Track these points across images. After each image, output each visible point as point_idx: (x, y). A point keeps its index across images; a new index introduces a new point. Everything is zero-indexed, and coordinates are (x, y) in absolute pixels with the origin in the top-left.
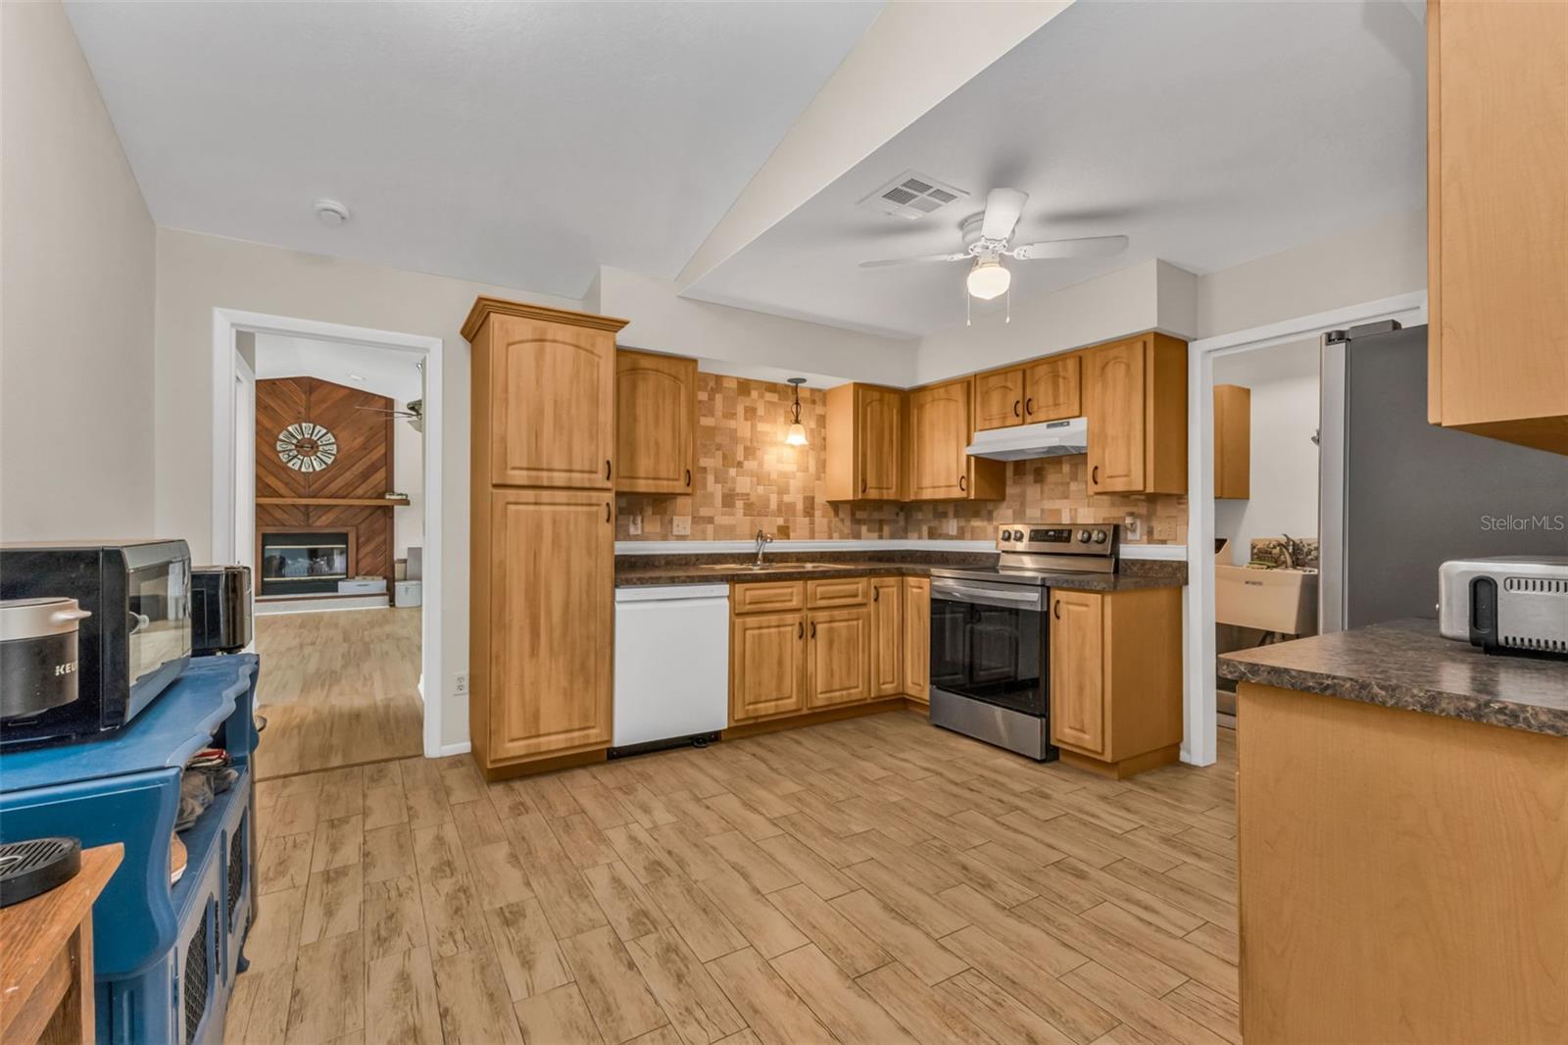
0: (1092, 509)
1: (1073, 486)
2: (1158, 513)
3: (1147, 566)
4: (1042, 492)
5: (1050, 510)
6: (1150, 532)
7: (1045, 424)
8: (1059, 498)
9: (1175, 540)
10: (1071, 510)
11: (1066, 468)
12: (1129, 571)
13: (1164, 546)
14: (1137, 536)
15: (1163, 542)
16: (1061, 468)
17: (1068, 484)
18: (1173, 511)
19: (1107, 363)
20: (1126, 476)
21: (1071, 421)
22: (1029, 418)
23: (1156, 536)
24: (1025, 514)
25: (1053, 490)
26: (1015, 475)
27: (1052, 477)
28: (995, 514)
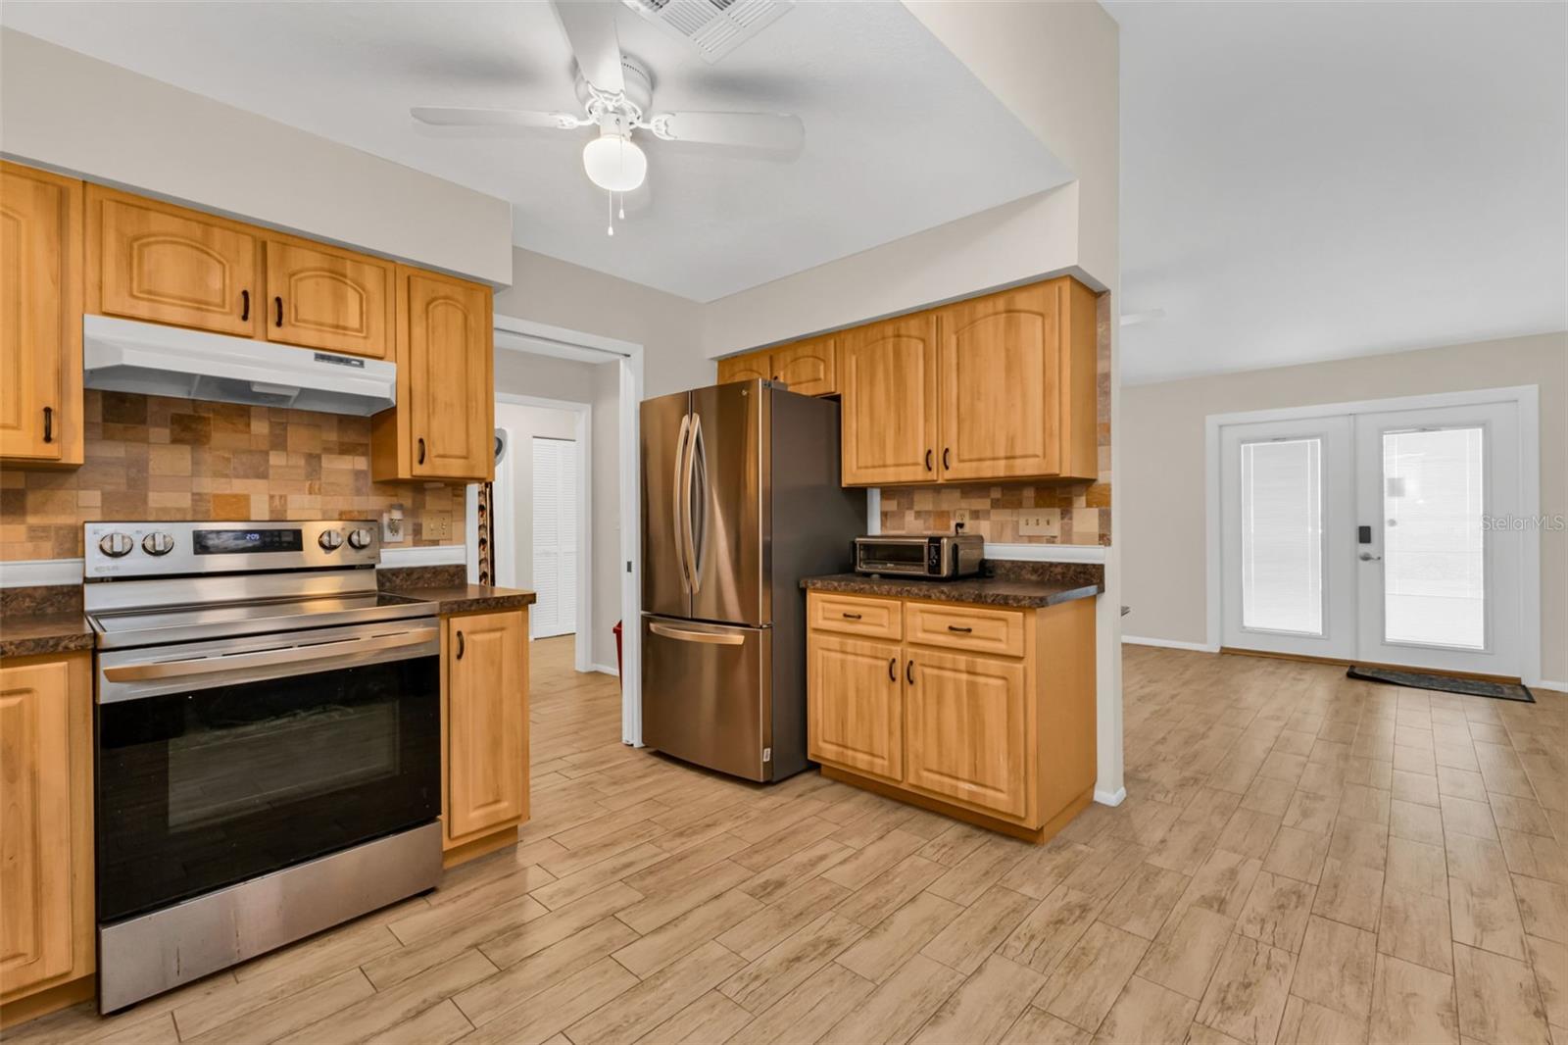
0: (319, 497)
1: (276, 459)
2: (428, 507)
3: (415, 576)
4: (195, 463)
5: (216, 496)
6: (417, 531)
7: (312, 352)
8: (246, 477)
9: (450, 540)
10: (272, 497)
11: (260, 427)
12: (388, 584)
13: (437, 547)
14: (399, 537)
15: (435, 543)
16: (248, 425)
17: (267, 453)
18: (445, 504)
19: (434, 300)
20: (465, 458)
21: (366, 361)
22: (274, 332)
23: (425, 536)
24: (145, 501)
25: (228, 460)
26: (105, 420)
27: (221, 437)
28: (32, 499)
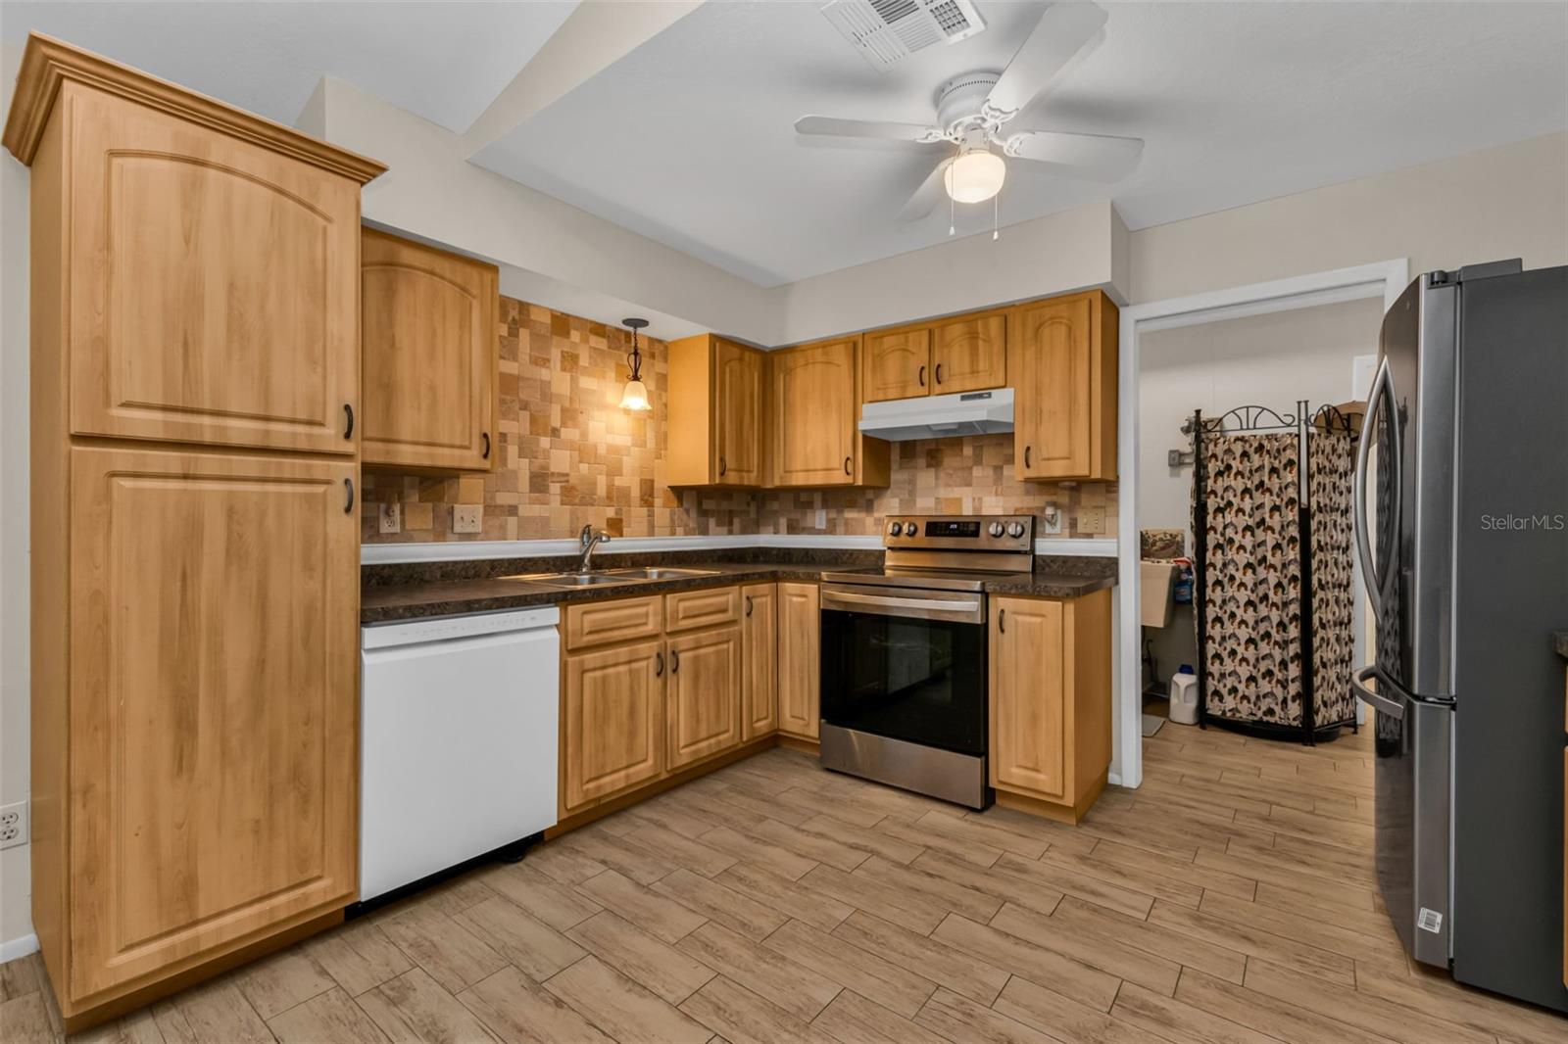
0: (1001, 498)
1: (977, 472)
2: (1083, 504)
3: (1070, 564)
4: (937, 478)
5: (946, 499)
6: (1073, 524)
7: (959, 395)
8: (960, 486)
9: (1103, 534)
10: (974, 499)
11: (968, 451)
12: (1047, 569)
13: (1091, 540)
14: (1057, 529)
15: (1090, 536)
16: (962, 450)
17: (971, 468)
18: (1099, 500)
19: (1041, 325)
20: (1069, 458)
21: (993, 392)
22: (938, 388)
23: (1081, 528)
24: (915, 504)
25: (951, 475)
26: (901, 458)
27: (950, 461)
28: (876, 504)
